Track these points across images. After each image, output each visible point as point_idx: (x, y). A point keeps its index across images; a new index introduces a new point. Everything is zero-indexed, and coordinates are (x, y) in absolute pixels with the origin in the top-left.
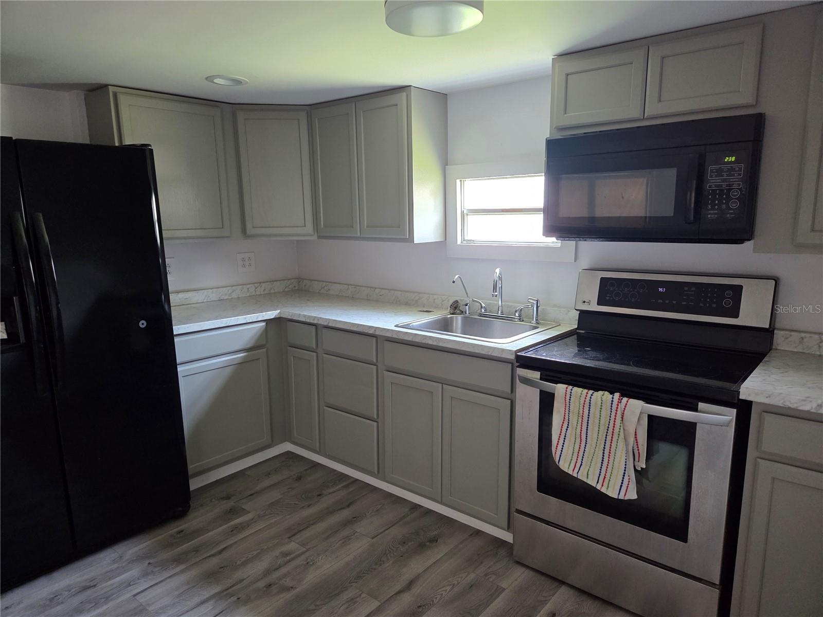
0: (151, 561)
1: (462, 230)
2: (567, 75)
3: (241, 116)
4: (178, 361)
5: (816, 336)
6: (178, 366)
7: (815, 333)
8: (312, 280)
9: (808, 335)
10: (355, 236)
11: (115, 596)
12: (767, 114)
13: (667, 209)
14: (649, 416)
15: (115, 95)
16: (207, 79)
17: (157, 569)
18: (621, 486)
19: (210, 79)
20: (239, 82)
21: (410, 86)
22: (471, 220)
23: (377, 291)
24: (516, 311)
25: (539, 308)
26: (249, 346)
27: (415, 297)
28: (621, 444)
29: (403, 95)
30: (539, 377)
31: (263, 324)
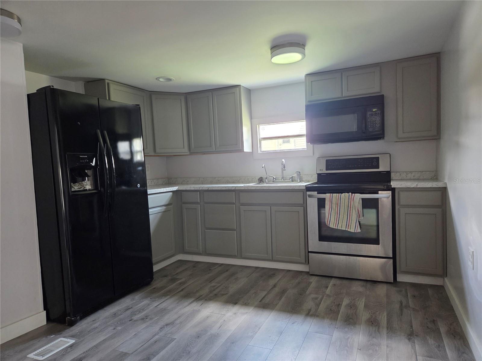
0: (151, 297)
1: (260, 147)
2: (312, 82)
3: (154, 97)
4: (150, 206)
5: (405, 173)
6: (149, 209)
7: (404, 172)
8: (176, 178)
9: (402, 173)
10: (213, 150)
11: (145, 309)
12: (385, 95)
13: (354, 128)
14: (362, 199)
15: (108, 84)
16: (156, 79)
17: (157, 299)
18: (355, 227)
19: (157, 79)
20: (170, 80)
21: (240, 85)
22: (263, 142)
23: (216, 179)
24: (290, 178)
25: (301, 176)
26: (167, 203)
27: (238, 179)
28: (354, 211)
29: (238, 89)
30: (317, 193)
31: (171, 193)
